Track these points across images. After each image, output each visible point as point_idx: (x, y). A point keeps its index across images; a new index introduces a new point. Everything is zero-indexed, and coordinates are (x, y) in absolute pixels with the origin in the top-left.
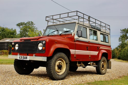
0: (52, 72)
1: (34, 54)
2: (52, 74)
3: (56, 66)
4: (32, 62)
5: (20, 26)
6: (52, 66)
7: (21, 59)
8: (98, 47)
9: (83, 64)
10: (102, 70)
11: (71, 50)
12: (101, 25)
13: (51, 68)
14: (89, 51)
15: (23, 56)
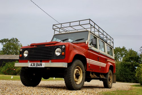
0: (71, 81)
1: (50, 60)
2: (71, 83)
3: (74, 74)
4: (47, 69)
5: (3, 42)
6: (71, 74)
8: (106, 59)
9: (95, 75)
10: (109, 83)
11: (87, 59)
12: (107, 37)
13: (71, 76)
14: (100, 62)
15: (36, 63)
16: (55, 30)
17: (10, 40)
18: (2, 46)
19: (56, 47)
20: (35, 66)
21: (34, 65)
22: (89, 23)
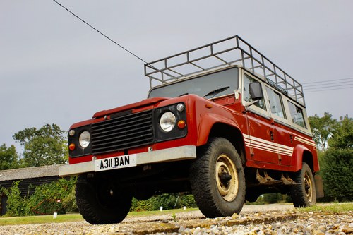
0: (212, 192)
1: (149, 145)
2: (211, 198)
3: (217, 175)
4: (145, 168)
6: (209, 174)
7: (108, 169)
8: (291, 135)
9: (270, 178)
10: (308, 198)
11: (244, 135)
13: (209, 180)
15: (113, 158)
16: (151, 78)
17: (39, 132)
18: (23, 147)
19: (161, 110)
20: (113, 167)
21: (109, 164)
22: (236, 46)
